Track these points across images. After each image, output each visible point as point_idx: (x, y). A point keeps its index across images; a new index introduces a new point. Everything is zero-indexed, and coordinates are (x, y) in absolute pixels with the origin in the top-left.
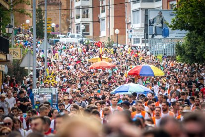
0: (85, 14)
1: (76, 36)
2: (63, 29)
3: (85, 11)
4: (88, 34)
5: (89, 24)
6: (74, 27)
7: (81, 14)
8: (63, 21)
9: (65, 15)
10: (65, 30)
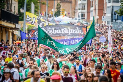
0: (84, 8)
1: (78, 19)
2: (72, 15)
3: (84, 6)
4: (84, 18)
5: (85, 13)
6: (77, 14)
7: (81, 8)
8: (72, 11)
9: (73, 8)
10: (73, 16)
